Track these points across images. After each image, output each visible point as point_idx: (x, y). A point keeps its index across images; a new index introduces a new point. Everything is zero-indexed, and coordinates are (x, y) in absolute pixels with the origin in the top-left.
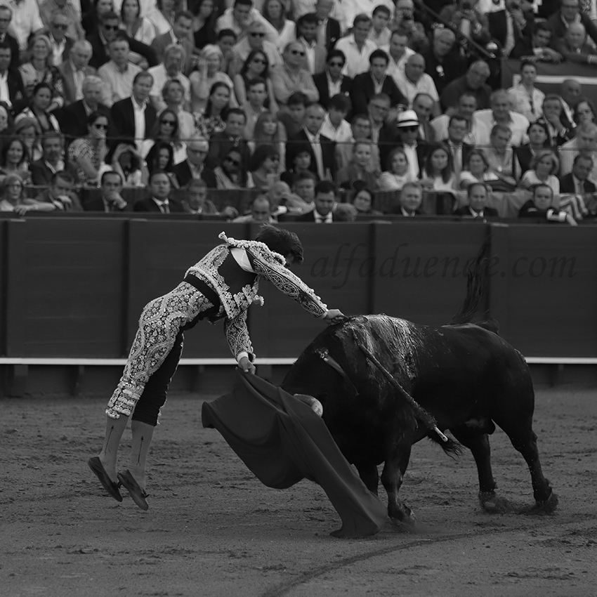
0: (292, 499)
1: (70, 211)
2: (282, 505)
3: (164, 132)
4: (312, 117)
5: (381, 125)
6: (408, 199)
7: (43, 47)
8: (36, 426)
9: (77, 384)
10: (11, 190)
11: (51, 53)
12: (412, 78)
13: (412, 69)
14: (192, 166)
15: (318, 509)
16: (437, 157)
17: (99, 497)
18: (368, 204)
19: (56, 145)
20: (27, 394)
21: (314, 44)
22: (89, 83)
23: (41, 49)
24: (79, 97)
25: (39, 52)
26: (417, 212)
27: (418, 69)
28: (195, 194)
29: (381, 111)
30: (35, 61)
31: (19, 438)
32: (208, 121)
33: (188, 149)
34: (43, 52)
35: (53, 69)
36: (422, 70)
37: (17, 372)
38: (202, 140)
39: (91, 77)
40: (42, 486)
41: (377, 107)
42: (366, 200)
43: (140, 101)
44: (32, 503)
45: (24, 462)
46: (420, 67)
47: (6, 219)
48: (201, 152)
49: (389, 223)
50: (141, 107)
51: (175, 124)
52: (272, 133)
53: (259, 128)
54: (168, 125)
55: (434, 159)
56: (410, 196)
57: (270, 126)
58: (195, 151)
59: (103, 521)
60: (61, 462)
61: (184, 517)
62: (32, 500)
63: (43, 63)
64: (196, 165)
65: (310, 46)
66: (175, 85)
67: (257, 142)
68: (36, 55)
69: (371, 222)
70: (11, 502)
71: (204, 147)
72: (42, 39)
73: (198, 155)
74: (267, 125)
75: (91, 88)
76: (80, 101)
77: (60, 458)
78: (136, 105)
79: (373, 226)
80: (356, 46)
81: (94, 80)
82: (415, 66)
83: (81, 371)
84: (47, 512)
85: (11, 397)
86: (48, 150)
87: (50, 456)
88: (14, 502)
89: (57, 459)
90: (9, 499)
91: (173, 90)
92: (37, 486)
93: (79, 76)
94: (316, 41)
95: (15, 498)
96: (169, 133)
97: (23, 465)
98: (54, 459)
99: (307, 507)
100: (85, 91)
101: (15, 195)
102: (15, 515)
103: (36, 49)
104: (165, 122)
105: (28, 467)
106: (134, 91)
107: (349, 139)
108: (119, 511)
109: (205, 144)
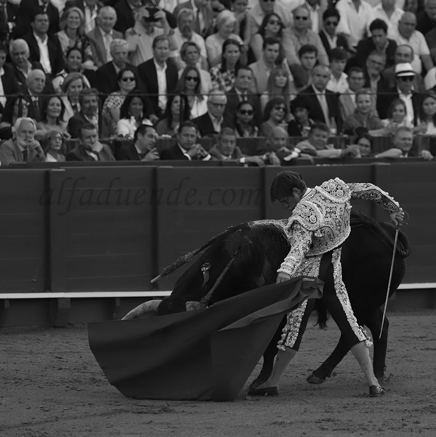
0: (305, 412)
1: (103, 160)
2: (297, 417)
3: (189, 87)
4: (319, 75)
5: (379, 78)
6: (402, 142)
7: (77, 18)
8: (78, 352)
9: (115, 314)
10: (54, 142)
11: (83, 22)
12: (406, 34)
13: (405, 26)
14: (213, 118)
15: (329, 420)
16: (427, 104)
17: (134, 414)
18: (368, 149)
19: (93, 101)
20: (69, 324)
21: (318, 7)
22: (116, 45)
23: (75, 20)
24: (110, 59)
25: (72, 22)
26: (410, 154)
27: (410, 27)
28: (226, 141)
29: (377, 65)
30: (68, 30)
31: (64, 363)
32: (225, 75)
33: (209, 103)
34: (77, 23)
35: (83, 38)
36: (414, 27)
37: (61, 305)
38: (221, 95)
39: (117, 40)
40: (84, 406)
41: (374, 62)
42: (366, 146)
43: (160, 63)
44: (75, 420)
45: (68, 385)
46: (412, 25)
47: (48, 169)
48: (221, 105)
49: (388, 164)
50: (163, 67)
51: (198, 79)
52: (283, 85)
53: (272, 81)
54: (192, 81)
55: (425, 107)
56: (404, 139)
57: (281, 80)
58: (216, 105)
59: (138, 436)
60: (101, 384)
61: (210, 430)
62: (74, 418)
63: (75, 32)
64: (216, 117)
65: (314, 9)
66: (191, 48)
67: (270, 95)
68: (69, 25)
69: (372, 164)
70: (56, 420)
71: (224, 100)
72: (76, 11)
73: (219, 108)
74: (278, 78)
75: (119, 50)
76: (111, 63)
77: (100, 380)
78: (157, 66)
79: (373, 167)
80: (353, 5)
81: (120, 42)
82: (408, 24)
83: (118, 303)
84: (89, 428)
85: (55, 327)
86: (87, 105)
87: (91, 378)
88: (59, 420)
89: (97, 381)
90: (54, 418)
91: (190, 53)
92: (79, 406)
93: (108, 39)
94: (320, 5)
95: (59, 416)
96: (193, 88)
97: (67, 387)
98: (94, 381)
99: (319, 419)
100: (113, 53)
101: (57, 146)
102: (60, 432)
103: (70, 20)
104: (190, 78)
105: (71, 389)
106: (155, 53)
107: (347, 91)
108: (152, 426)
109: (224, 97)
